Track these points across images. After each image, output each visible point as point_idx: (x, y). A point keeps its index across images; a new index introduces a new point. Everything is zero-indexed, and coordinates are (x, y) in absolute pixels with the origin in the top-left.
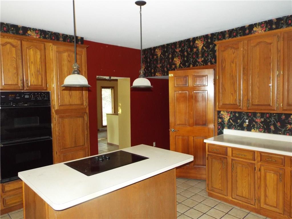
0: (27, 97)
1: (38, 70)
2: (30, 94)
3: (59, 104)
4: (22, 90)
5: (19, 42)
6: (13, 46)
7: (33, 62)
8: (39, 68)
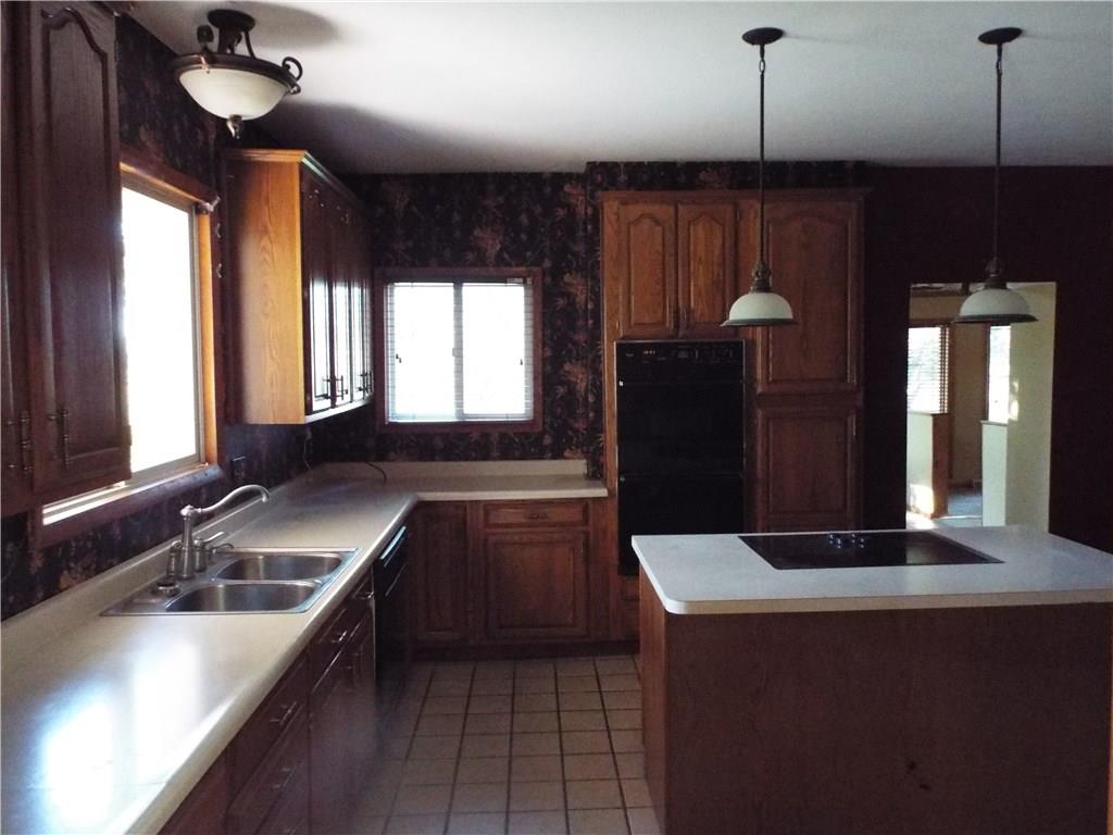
0: (683, 355)
1: (715, 279)
2: (691, 347)
3: (768, 378)
4: (672, 337)
5: (671, 210)
6: (657, 222)
7: (703, 259)
8: (718, 275)
